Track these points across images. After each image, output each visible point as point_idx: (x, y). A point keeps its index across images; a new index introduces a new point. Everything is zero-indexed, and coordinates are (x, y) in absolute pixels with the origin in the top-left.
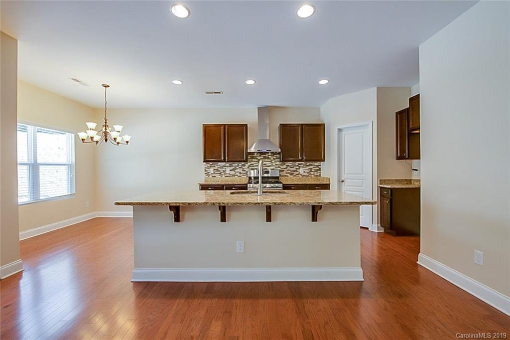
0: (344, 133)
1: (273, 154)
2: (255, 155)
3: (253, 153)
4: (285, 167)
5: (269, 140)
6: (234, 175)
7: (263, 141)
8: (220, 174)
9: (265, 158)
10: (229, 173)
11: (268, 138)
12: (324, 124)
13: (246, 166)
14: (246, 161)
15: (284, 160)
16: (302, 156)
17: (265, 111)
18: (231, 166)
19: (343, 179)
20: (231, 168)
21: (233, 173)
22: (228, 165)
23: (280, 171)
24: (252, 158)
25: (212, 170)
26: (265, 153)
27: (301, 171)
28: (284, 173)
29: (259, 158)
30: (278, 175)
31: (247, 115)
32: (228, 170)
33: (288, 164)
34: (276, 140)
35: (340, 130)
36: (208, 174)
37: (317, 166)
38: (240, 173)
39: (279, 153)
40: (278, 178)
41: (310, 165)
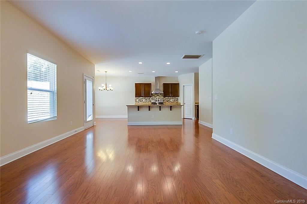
0: (185, 87)
1: (161, 94)
2: (154, 94)
3: (153, 94)
4: (165, 99)
5: (159, 89)
6: (146, 102)
7: (156, 89)
8: (141, 101)
9: (158, 95)
10: (144, 101)
11: (158, 88)
12: (179, 84)
13: (151, 98)
14: (151, 97)
15: (165, 96)
16: (171, 95)
17: (158, 78)
18: (145, 98)
19: (185, 103)
20: (145, 99)
21: (145, 101)
22: (144, 98)
23: (163, 100)
24: (153, 95)
25: (138, 100)
26: (158, 94)
27: (171, 100)
28: (165, 101)
29: (155, 95)
30: (162, 102)
31: (151, 80)
32: (144, 100)
33: (166, 98)
34: (162, 89)
35: (184, 86)
36: (136, 101)
37: (177, 99)
38: (148, 101)
39: (163, 94)
40: (162, 103)
41: (174, 98)
